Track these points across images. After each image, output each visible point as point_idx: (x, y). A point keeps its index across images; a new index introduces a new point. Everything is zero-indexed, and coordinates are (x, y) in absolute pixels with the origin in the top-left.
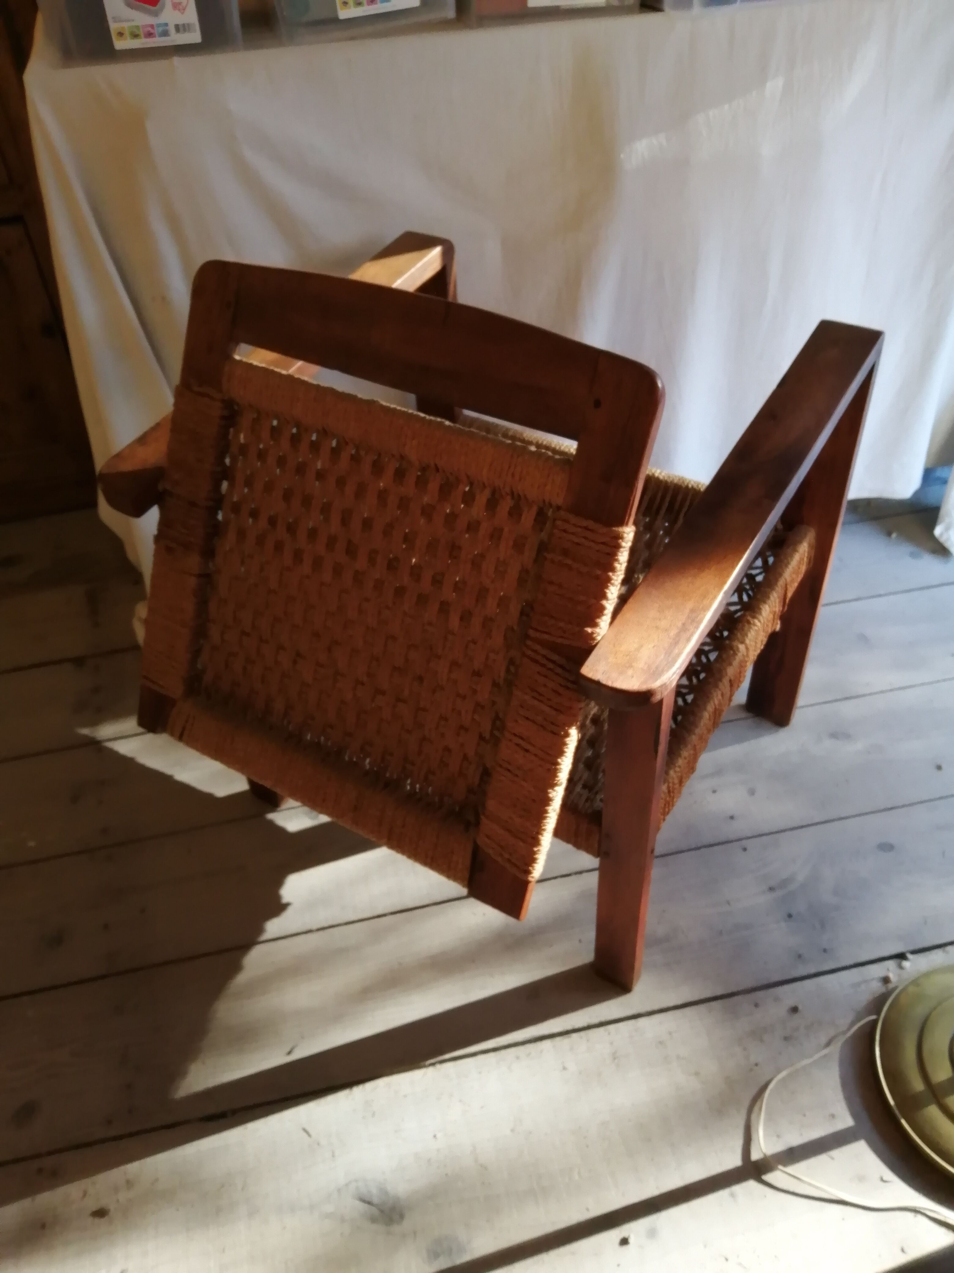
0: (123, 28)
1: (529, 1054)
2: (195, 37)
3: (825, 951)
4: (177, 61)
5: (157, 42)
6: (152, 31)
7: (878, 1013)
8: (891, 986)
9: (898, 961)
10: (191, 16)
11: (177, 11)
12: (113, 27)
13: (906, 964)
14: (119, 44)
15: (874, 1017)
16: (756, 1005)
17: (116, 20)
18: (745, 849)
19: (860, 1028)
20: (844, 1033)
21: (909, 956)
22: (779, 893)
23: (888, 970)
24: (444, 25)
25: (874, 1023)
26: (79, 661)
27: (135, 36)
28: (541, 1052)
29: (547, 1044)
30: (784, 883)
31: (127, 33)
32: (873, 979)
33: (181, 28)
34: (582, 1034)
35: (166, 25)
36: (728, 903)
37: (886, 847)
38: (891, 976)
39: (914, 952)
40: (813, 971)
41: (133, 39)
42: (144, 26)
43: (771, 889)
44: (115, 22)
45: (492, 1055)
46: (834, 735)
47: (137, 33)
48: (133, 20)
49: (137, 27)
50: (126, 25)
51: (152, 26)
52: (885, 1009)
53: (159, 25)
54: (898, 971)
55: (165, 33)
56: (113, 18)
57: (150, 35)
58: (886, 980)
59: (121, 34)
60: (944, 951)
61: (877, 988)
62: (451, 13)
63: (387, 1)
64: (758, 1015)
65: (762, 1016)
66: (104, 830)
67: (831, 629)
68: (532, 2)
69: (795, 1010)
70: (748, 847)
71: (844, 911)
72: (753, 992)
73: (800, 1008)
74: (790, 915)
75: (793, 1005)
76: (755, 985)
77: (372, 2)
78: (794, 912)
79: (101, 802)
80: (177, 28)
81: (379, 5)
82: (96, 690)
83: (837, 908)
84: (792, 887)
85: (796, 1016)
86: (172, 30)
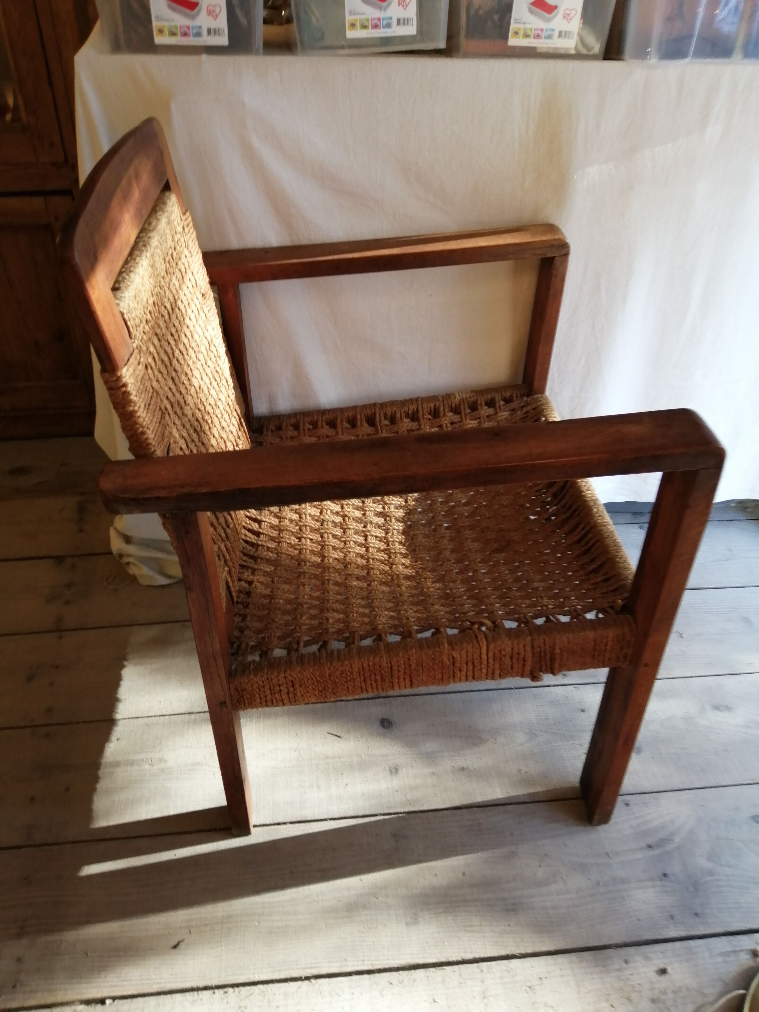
0: (163, 26)
1: (402, 982)
2: (223, 40)
3: (697, 914)
4: (206, 59)
5: (191, 41)
6: (188, 31)
7: (747, 988)
10: (222, 22)
11: (210, 17)
12: (156, 24)
14: (159, 40)
15: (743, 992)
16: (626, 962)
17: (158, 19)
18: (627, 805)
19: (729, 1001)
20: (712, 1003)
22: (656, 852)
23: (757, 943)
24: (435, 53)
25: (742, 998)
26: (59, 559)
27: (173, 34)
28: (414, 981)
29: (420, 973)
30: (662, 842)
31: (166, 31)
32: (742, 951)
33: (212, 32)
34: (455, 967)
35: (200, 27)
36: (608, 855)
40: (683, 933)
41: (170, 36)
42: (182, 27)
43: (650, 847)
44: (157, 21)
45: (366, 976)
46: (717, 708)
47: (175, 31)
48: (172, 21)
49: (175, 27)
50: (166, 24)
51: (188, 27)
52: (753, 986)
53: (194, 27)
55: (198, 34)
56: (156, 17)
57: (185, 34)
58: (755, 953)
59: (161, 31)
61: (747, 960)
62: (442, 44)
63: (388, 26)
64: (627, 973)
65: (631, 975)
66: (49, 710)
67: (720, 610)
68: (513, 41)
69: (663, 972)
70: (631, 803)
71: (717, 877)
72: (624, 948)
73: (669, 970)
74: (665, 875)
75: (662, 966)
76: (626, 940)
77: (376, 26)
78: (669, 872)
79: (52, 684)
80: (209, 31)
81: (382, 30)
82: (69, 586)
83: (711, 873)
84: (670, 847)
85: (664, 978)
86: (205, 32)
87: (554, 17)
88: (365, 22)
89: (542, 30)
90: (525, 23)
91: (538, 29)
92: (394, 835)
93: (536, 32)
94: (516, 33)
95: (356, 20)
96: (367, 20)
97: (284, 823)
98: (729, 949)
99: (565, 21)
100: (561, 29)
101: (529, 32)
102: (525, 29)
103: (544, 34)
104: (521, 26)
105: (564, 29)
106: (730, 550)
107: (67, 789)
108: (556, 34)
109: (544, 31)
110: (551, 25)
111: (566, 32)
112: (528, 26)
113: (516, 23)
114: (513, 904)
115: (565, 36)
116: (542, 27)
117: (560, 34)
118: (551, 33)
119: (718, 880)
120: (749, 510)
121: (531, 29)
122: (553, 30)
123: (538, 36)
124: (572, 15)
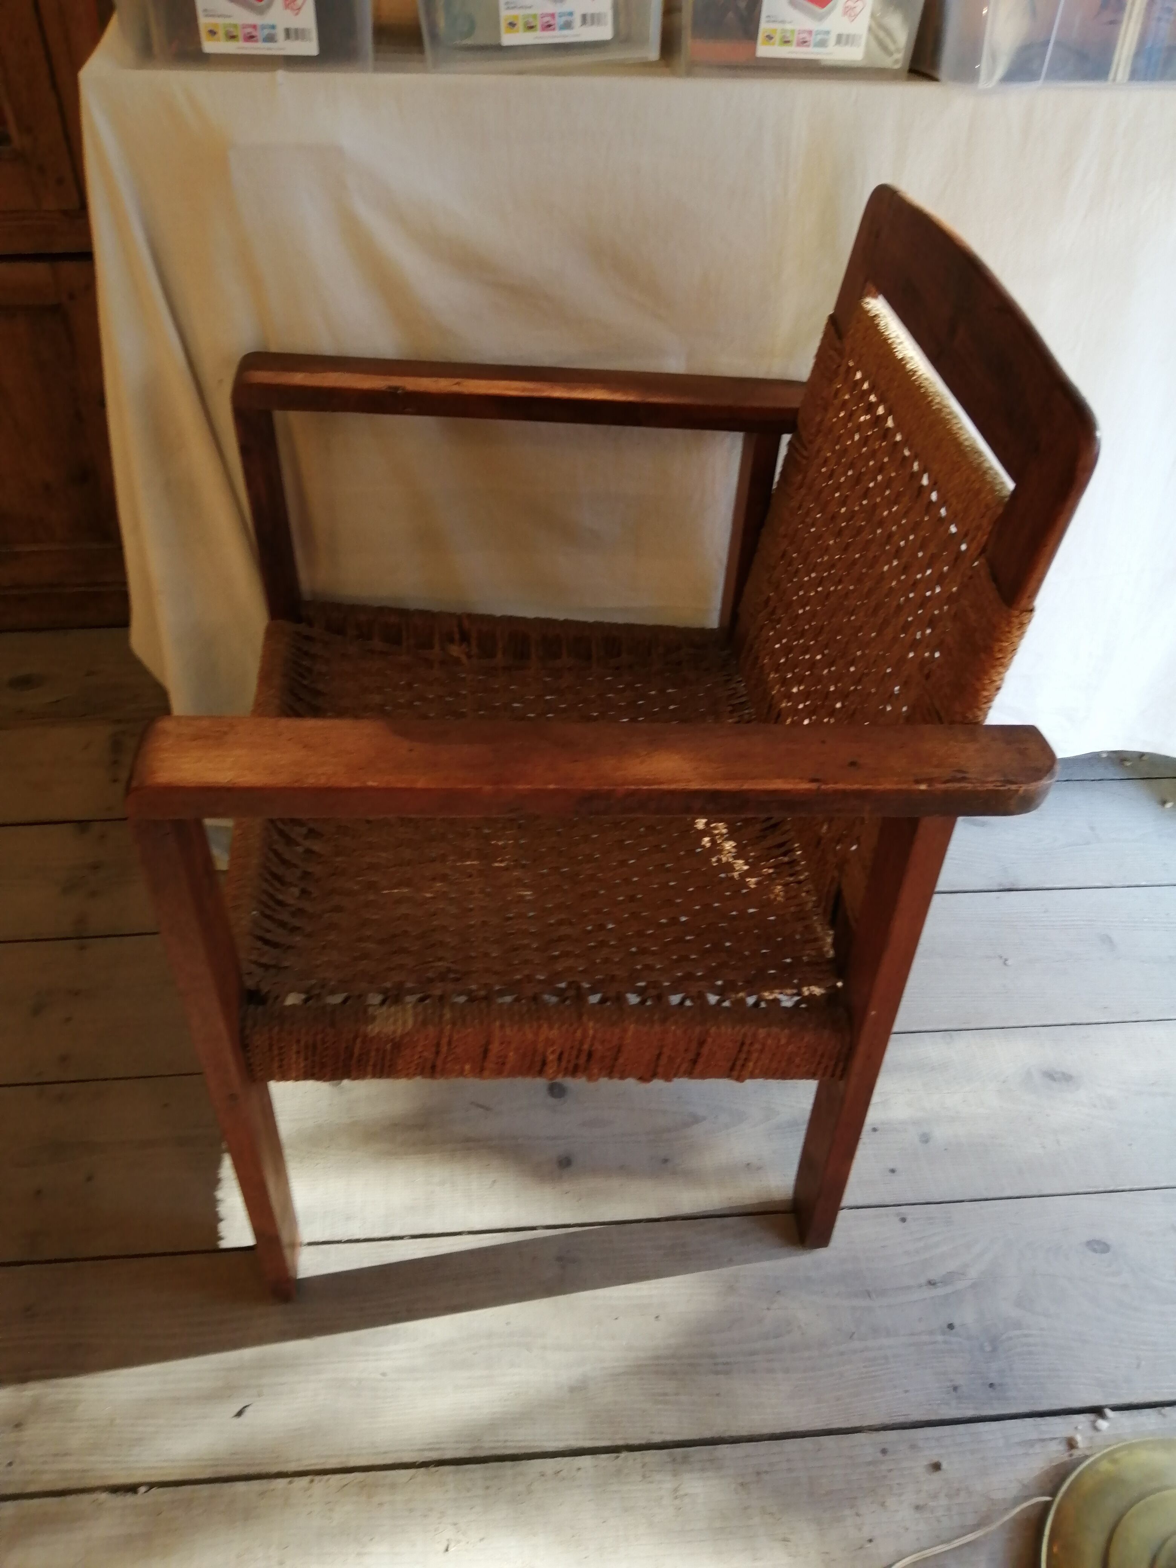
0: (216, 25)
2: (310, 47)
3: (992, 1386)
4: (281, 75)
5: (259, 48)
6: (254, 34)
7: (1053, 1494)
8: (1077, 1453)
9: (1090, 1417)
10: (307, 19)
11: (289, 12)
12: (204, 22)
13: (1102, 1424)
14: (209, 46)
15: (1048, 1499)
16: (885, 1451)
17: (209, 14)
18: (903, 1220)
19: (1022, 1511)
21: (1108, 1412)
22: (940, 1291)
23: (1076, 1428)
24: (644, 68)
25: (1047, 1506)
26: (82, 825)
27: (231, 37)
28: (577, 1471)
30: (949, 1278)
31: (221, 33)
32: (1054, 1439)
33: (292, 34)
35: (273, 27)
36: (869, 1294)
37: (1099, 1246)
38: (1079, 1438)
39: (1115, 1408)
40: (970, 1413)
41: (227, 41)
42: (245, 26)
43: (931, 1284)
44: (207, 16)
46: (1050, 1075)
47: (235, 33)
48: (229, 17)
49: (235, 26)
50: (220, 21)
51: (254, 27)
52: (1064, 1489)
53: (263, 27)
54: (1091, 1433)
55: (271, 38)
56: (205, 10)
57: (250, 38)
58: (1071, 1444)
59: (212, 33)
60: (1160, 1413)
61: (1056, 1453)
62: (653, 53)
63: (568, 25)
64: (884, 1467)
65: (890, 1470)
66: (64, 1059)
67: (1066, 923)
68: (764, 50)
69: (937, 1467)
70: (909, 1218)
71: (1026, 1332)
72: (882, 1432)
73: (944, 1466)
74: (951, 1326)
75: (935, 1459)
76: (887, 1420)
77: (548, 27)
78: (956, 1322)
79: (68, 1020)
80: (288, 32)
81: (557, 33)
82: (95, 867)
83: (1018, 1325)
84: (960, 1285)
85: (936, 1476)
86: (280, 34)
87: (829, 13)
88: (531, 20)
89: (810, 32)
90: (783, 22)
91: (804, 31)
92: (560, 1259)
93: (802, 36)
94: (769, 38)
95: (517, 17)
96: (535, 16)
97: (401, 1238)
98: (1034, 1436)
99: (846, 19)
100: (840, 31)
101: (789, 37)
102: (784, 31)
103: (813, 39)
104: (778, 27)
105: (845, 31)
106: (1092, 828)
107: (90, 1179)
108: (832, 39)
109: (814, 34)
110: (825, 25)
111: (848, 36)
112: (788, 27)
113: (768, 22)
114: (727, 1364)
115: (847, 43)
116: (811, 29)
117: (839, 39)
118: (825, 37)
119: (1026, 1336)
120: (1128, 764)
121: (793, 31)
122: (828, 33)
123: (804, 43)
124: (858, 10)
